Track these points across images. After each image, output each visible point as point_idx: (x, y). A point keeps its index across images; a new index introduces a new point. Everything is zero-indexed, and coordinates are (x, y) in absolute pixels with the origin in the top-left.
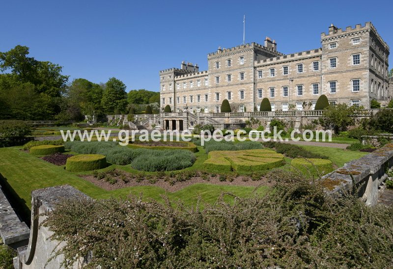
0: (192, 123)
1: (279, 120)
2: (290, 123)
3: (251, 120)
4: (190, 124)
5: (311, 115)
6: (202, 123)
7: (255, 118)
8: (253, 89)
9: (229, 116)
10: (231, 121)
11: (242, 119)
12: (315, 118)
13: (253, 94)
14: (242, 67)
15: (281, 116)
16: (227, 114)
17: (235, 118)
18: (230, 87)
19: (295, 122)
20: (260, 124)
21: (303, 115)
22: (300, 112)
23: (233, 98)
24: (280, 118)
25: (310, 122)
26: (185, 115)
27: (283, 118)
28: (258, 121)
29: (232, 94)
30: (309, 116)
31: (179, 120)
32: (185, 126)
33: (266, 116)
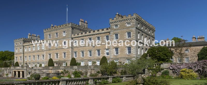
0: (29, 73)
1: (79, 71)
2: (85, 73)
3: (64, 71)
4: (28, 74)
5: (97, 68)
6: (35, 73)
7: (66, 70)
8: (71, 52)
9: (52, 69)
10: (53, 72)
11: (59, 70)
12: (98, 70)
13: (71, 55)
14: (64, 38)
15: (81, 69)
16: (50, 68)
17: (55, 70)
18: (58, 50)
19: (88, 72)
20: (69, 73)
21: (92, 68)
22: (90, 67)
23: (59, 57)
24: (80, 70)
25: (96, 72)
26: (25, 68)
27: (82, 70)
28: (68, 71)
29: (58, 54)
30: (95, 68)
31: (18, 71)
32: (25, 75)
33: (73, 69)
